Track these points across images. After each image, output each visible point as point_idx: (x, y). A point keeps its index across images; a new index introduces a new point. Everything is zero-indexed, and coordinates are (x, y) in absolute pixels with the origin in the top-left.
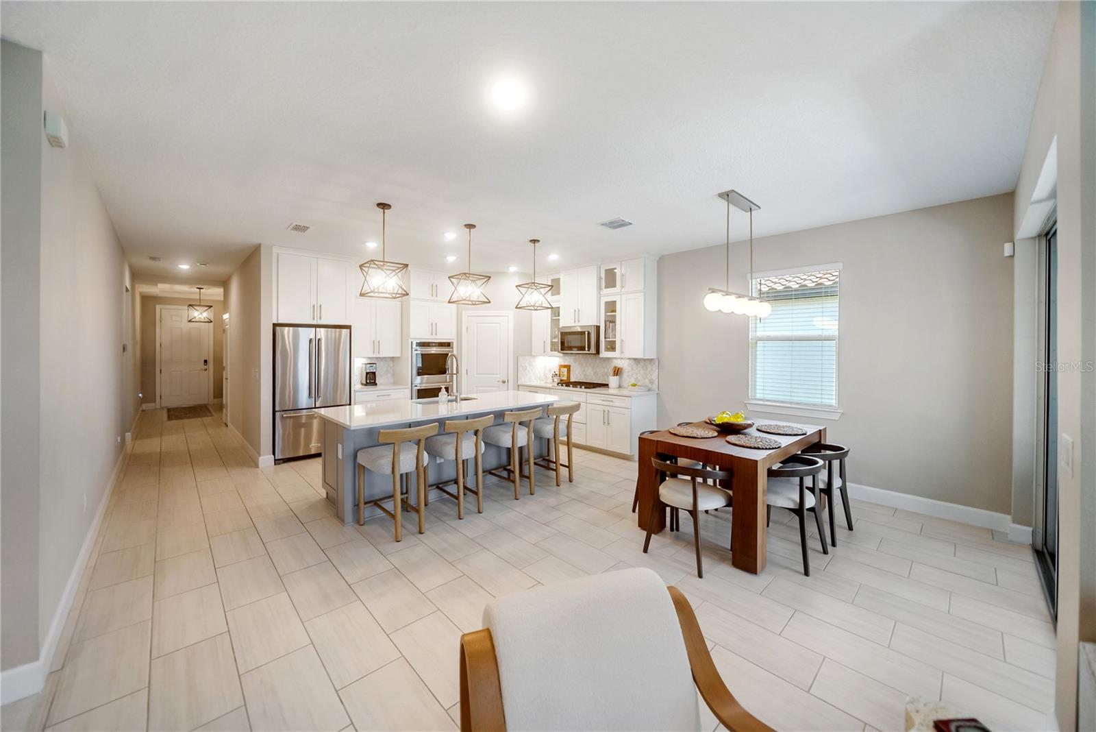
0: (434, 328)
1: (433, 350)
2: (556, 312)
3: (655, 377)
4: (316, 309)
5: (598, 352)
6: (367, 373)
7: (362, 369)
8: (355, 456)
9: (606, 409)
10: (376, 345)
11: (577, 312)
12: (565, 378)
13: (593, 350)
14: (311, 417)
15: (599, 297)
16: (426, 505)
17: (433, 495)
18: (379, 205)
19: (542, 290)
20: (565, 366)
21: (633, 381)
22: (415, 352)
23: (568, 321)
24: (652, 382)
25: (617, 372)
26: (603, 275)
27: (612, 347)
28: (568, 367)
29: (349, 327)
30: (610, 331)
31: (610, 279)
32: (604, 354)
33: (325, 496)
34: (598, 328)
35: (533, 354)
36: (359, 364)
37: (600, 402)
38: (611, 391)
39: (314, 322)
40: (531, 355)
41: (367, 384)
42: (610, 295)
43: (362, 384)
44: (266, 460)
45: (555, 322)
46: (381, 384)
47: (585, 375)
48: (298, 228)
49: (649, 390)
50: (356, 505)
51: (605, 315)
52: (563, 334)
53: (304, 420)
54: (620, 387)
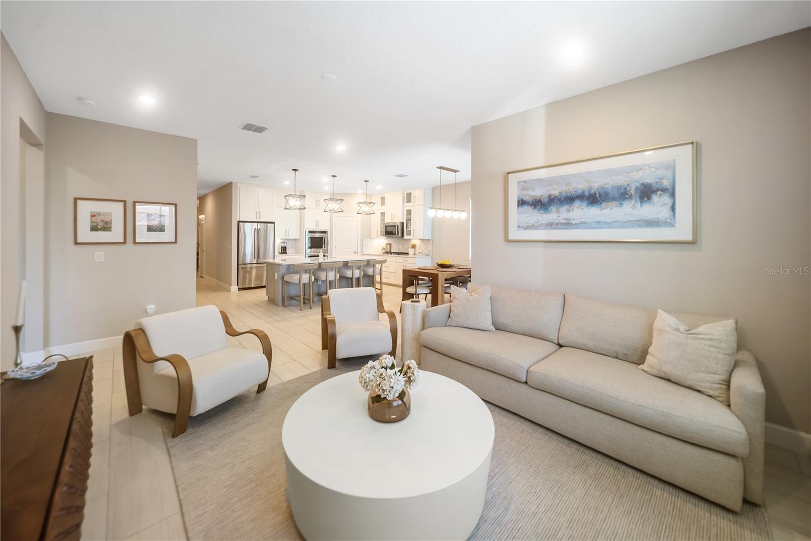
0: (317, 223)
1: (317, 235)
2: (383, 214)
3: (430, 249)
4: (258, 213)
5: (403, 236)
6: (282, 247)
7: (279, 245)
8: (283, 278)
9: (405, 264)
10: (287, 232)
11: (393, 215)
12: (388, 251)
13: (400, 235)
14: (251, 268)
15: (403, 207)
16: (313, 302)
17: (316, 299)
18: (293, 170)
19: (369, 205)
20: (389, 244)
21: (420, 251)
22: (307, 236)
23: (388, 220)
24: (429, 251)
25: (414, 247)
26: (405, 196)
27: (409, 233)
28: (390, 245)
29: (274, 223)
30: (409, 225)
31: (409, 198)
32: (406, 237)
33: (267, 299)
34: (403, 224)
35: (372, 237)
36: (278, 242)
37: (402, 261)
38: (410, 256)
39: (257, 221)
40: (370, 238)
41: (282, 253)
42: (408, 206)
43: (279, 253)
44: (234, 288)
45: (383, 220)
46: (289, 253)
47: (399, 249)
48: (254, 177)
49: (428, 255)
50: (283, 299)
51: (407, 217)
52: (386, 227)
53: (248, 269)
54: (414, 254)
